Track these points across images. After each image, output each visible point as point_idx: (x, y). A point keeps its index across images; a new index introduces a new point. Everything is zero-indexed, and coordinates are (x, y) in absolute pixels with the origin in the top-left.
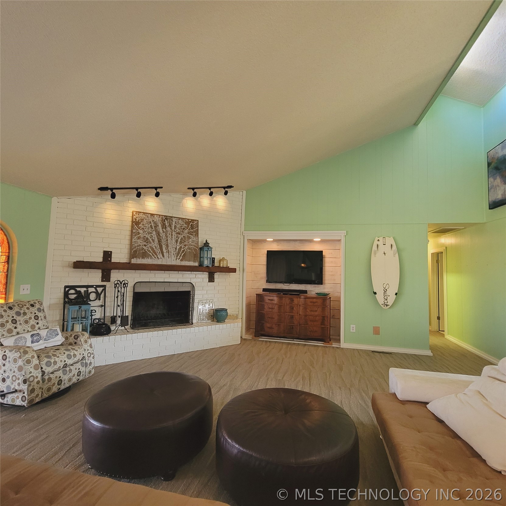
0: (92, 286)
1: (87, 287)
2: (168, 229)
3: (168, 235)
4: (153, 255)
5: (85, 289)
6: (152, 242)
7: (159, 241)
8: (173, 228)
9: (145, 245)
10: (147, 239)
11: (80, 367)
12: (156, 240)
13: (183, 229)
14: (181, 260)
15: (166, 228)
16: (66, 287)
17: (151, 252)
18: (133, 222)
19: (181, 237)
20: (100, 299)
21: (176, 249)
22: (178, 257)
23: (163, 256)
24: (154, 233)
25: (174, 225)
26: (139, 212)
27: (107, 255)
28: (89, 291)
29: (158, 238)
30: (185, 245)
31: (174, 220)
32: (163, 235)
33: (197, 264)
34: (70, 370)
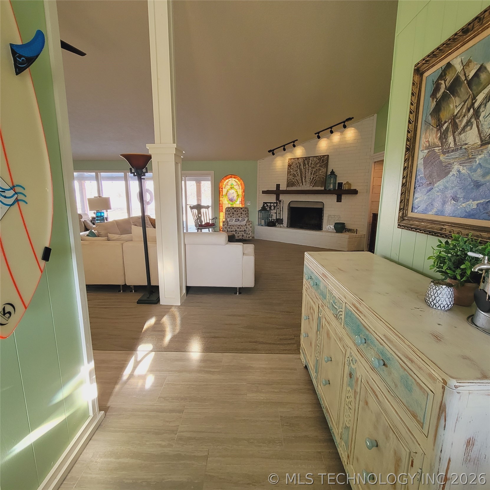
0: (272, 203)
1: (271, 203)
2: (307, 166)
3: (306, 170)
4: (297, 184)
5: (270, 204)
6: (297, 176)
7: (301, 175)
8: (310, 165)
9: (293, 179)
10: (295, 174)
11: (243, 233)
12: (299, 174)
13: (316, 164)
14: (313, 187)
15: (305, 165)
16: (264, 203)
17: (296, 183)
18: (288, 166)
19: (314, 170)
20: (275, 210)
21: (310, 179)
22: (311, 185)
23: (303, 185)
24: (299, 170)
25: (310, 163)
26: (291, 159)
27: (278, 186)
28: (271, 205)
29: (300, 173)
30: (317, 176)
31: (311, 159)
32: (303, 170)
33: (323, 188)
34: (239, 233)
